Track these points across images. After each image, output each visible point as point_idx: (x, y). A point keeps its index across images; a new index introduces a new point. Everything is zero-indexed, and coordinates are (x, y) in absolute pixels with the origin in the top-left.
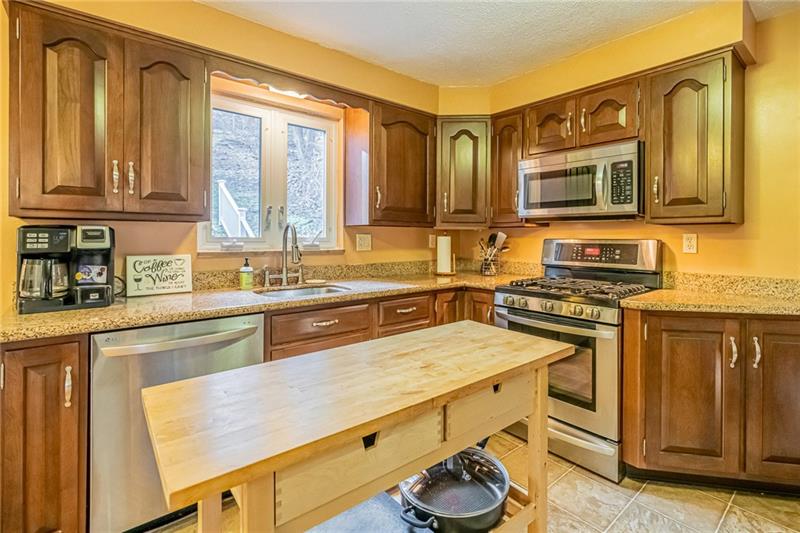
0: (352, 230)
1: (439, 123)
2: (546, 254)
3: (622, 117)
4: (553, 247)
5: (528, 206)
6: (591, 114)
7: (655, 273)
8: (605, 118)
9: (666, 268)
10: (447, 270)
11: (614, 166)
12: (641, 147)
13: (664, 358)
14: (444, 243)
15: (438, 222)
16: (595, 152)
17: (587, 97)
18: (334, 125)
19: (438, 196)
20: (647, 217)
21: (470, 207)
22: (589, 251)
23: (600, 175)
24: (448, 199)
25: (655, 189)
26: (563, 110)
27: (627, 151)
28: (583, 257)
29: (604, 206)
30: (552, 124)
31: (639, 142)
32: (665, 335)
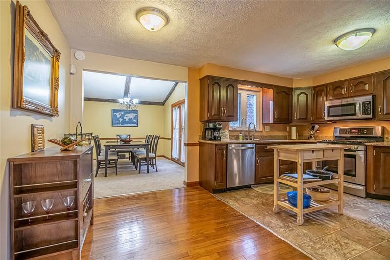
0: (264, 125)
1: (293, 90)
2: (335, 132)
3: (367, 87)
4: (338, 130)
5: (329, 116)
6: (355, 86)
7: (380, 137)
8: (361, 87)
9: (386, 136)
10: (295, 138)
11: (364, 103)
12: (374, 97)
13: (382, 161)
14: (294, 129)
15: (293, 122)
16: (356, 99)
17: (352, 81)
18: (258, 93)
19: (293, 114)
20: (377, 119)
21: (305, 117)
22: (353, 130)
23: (358, 106)
24: (297, 115)
25: (379, 110)
26: (343, 85)
27: (369, 98)
28: (351, 132)
29: (359, 115)
30: (339, 90)
31: (373, 96)
32: (382, 154)
